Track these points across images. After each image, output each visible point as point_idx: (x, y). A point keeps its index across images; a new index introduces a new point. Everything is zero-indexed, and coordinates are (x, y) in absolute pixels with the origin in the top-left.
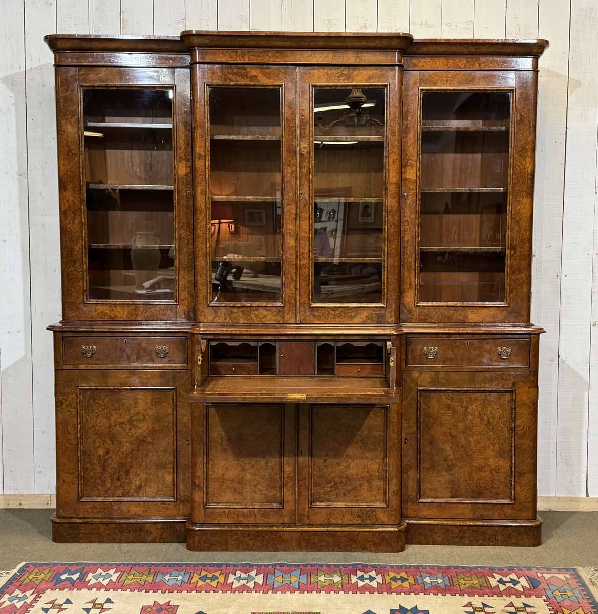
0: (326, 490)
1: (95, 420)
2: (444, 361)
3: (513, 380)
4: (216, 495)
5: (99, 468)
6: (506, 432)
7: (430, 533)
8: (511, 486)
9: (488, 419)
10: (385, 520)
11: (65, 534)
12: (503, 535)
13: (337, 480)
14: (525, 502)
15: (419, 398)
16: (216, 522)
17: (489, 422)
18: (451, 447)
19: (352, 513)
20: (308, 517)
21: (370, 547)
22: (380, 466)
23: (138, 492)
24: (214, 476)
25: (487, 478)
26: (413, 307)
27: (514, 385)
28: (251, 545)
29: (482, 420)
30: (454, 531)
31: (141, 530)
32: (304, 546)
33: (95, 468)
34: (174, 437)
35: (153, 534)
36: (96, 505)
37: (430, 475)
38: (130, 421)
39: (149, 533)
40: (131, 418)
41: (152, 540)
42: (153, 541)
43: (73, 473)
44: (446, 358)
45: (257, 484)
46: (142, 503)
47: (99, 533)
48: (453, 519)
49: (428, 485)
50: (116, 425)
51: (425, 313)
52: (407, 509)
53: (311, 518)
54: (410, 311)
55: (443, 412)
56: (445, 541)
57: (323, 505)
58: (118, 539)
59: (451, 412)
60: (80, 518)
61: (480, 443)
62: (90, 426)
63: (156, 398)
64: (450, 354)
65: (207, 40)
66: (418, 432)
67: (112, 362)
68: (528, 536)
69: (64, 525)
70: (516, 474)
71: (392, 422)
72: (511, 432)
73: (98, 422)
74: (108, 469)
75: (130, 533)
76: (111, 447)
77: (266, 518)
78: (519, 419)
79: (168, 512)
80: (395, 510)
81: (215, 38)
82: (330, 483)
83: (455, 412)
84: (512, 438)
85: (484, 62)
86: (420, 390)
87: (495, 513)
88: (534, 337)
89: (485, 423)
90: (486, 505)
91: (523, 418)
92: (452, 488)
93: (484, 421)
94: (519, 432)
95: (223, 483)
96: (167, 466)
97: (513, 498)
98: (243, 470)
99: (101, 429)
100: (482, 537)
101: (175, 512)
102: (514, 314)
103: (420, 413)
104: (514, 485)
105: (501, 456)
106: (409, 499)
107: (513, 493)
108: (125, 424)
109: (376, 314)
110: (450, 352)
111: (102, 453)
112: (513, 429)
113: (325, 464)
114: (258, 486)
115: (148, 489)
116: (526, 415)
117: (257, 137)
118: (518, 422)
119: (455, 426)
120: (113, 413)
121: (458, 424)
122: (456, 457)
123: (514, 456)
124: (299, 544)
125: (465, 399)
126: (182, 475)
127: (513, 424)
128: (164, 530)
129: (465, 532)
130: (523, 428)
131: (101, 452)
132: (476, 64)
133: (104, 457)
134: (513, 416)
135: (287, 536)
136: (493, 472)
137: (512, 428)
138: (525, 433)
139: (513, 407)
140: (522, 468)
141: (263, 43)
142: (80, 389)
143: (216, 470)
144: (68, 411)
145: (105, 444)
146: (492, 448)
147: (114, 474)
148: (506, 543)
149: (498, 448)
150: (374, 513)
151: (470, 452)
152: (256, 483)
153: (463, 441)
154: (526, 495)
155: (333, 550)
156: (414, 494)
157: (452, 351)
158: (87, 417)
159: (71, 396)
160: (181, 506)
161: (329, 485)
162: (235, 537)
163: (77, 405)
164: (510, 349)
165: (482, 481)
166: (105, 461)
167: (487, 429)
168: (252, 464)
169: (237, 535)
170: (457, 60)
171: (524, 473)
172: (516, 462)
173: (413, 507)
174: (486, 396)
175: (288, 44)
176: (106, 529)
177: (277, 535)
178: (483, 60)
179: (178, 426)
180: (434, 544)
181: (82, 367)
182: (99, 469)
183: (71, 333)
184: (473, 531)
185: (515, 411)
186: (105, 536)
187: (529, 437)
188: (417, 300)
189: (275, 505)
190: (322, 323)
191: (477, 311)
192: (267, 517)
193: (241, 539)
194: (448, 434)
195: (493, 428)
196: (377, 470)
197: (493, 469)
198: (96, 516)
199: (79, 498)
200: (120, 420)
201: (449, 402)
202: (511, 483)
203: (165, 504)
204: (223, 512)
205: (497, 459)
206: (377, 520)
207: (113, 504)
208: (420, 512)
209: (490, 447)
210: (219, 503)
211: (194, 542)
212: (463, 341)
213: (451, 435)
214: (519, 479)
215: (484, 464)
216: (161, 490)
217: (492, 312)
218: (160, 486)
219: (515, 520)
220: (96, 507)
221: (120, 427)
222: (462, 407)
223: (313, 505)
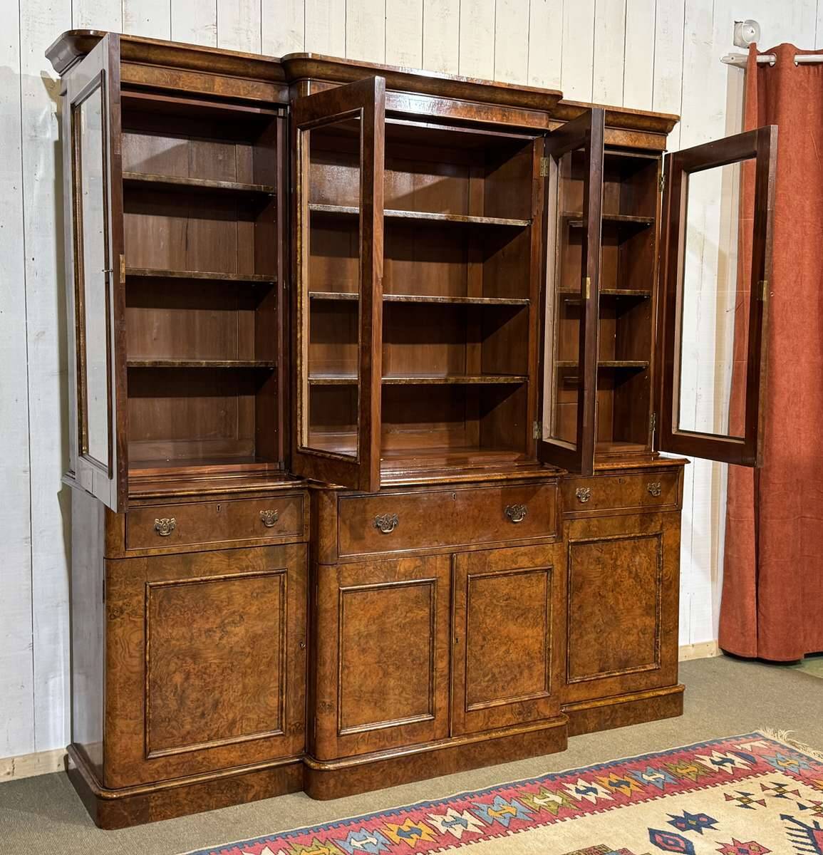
0: (482, 686)
1: (170, 631)
2: (596, 505)
3: (661, 522)
4: (351, 716)
5: (175, 703)
6: (654, 584)
7: (582, 720)
8: (657, 647)
9: (637, 570)
10: (547, 713)
11: (126, 814)
12: (653, 707)
13: (496, 671)
14: (670, 665)
15: (570, 552)
16: (353, 753)
17: (637, 575)
18: (599, 610)
19: (512, 709)
20: (464, 725)
21: (536, 750)
23: (230, 731)
24: (350, 689)
25: (634, 642)
27: (662, 528)
28: (401, 776)
29: (630, 572)
30: (606, 713)
31: (238, 785)
32: (462, 765)
33: (168, 704)
34: (283, 642)
35: (256, 787)
36: (171, 760)
37: (579, 648)
38: (222, 626)
39: (248, 787)
40: (223, 622)
41: (254, 796)
42: (256, 798)
43: (136, 718)
44: (598, 500)
45: (402, 692)
46: (237, 746)
47: (177, 802)
48: (602, 698)
49: (577, 660)
50: (200, 635)
53: (468, 725)
55: (592, 567)
56: (597, 726)
57: (481, 706)
58: (205, 805)
60: (149, 784)
61: (628, 600)
62: (162, 641)
63: (259, 588)
64: (602, 496)
65: (331, 69)
67: (199, 540)
68: (675, 703)
69: (125, 800)
70: (662, 632)
72: (657, 583)
73: (174, 634)
74: (189, 703)
75: (223, 793)
76: (193, 669)
77: (414, 736)
78: (666, 567)
79: (274, 752)
81: (342, 69)
82: (488, 675)
83: (604, 566)
84: (659, 591)
86: (572, 543)
87: (643, 683)
89: (633, 576)
91: (669, 566)
92: (600, 660)
93: (632, 573)
94: (665, 583)
95: (360, 697)
96: (271, 686)
97: (659, 661)
98: (386, 674)
99: (178, 643)
100: (633, 715)
101: (282, 750)
104: (661, 646)
105: (647, 614)
107: (660, 655)
108: (215, 632)
110: (602, 493)
111: (179, 680)
113: (481, 652)
114: (404, 694)
115: (244, 723)
116: (671, 562)
118: (665, 571)
119: (604, 583)
120: (197, 617)
121: (608, 580)
122: (605, 621)
123: (661, 612)
124: (458, 763)
125: (615, 550)
126: (292, 695)
127: (661, 574)
128: (270, 779)
129: (616, 712)
130: (669, 578)
131: (178, 678)
133: (182, 685)
134: (661, 564)
136: (640, 633)
137: (659, 579)
138: (670, 583)
139: (661, 553)
140: (668, 625)
141: (399, 83)
142: (151, 587)
143: (352, 680)
144: (131, 621)
145: (184, 665)
146: (639, 605)
147: (197, 708)
148: (655, 717)
149: (645, 605)
150: (536, 706)
151: (619, 613)
152: (401, 689)
153: (611, 601)
155: (496, 763)
157: (604, 491)
158: (159, 629)
159: (136, 598)
160: (291, 739)
161: (486, 679)
162: (381, 770)
163: (146, 611)
164: (659, 485)
165: (629, 646)
166: (184, 691)
167: (635, 583)
168: (396, 664)
169: (383, 767)
171: (670, 631)
172: (663, 619)
174: (635, 543)
176: (188, 793)
177: (431, 757)
179: (289, 625)
180: (587, 732)
181: (153, 552)
182: (174, 705)
183: (138, 501)
184: (624, 708)
185: (663, 558)
186: (186, 804)
192: (415, 734)
193: (389, 770)
194: (598, 595)
195: (641, 581)
196: (537, 651)
197: (640, 631)
198: (172, 776)
199: (146, 753)
200: (207, 626)
201: (599, 554)
202: (658, 645)
203: (270, 741)
204: (362, 737)
205: (644, 618)
206: (538, 714)
207: (195, 754)
208: (570, 696)
209: (637, 604)
210: (356, 726)
211: (328, 788)
212: (616, 478)
213: (600, 594)
214: (665, 638)
215: (631, 626)
216: (263, 722)
218: (262, 715)
219: (661, 687)
220: (170, 765)
221: (207, 637)
222: (612, 559)
223: (471, 708)
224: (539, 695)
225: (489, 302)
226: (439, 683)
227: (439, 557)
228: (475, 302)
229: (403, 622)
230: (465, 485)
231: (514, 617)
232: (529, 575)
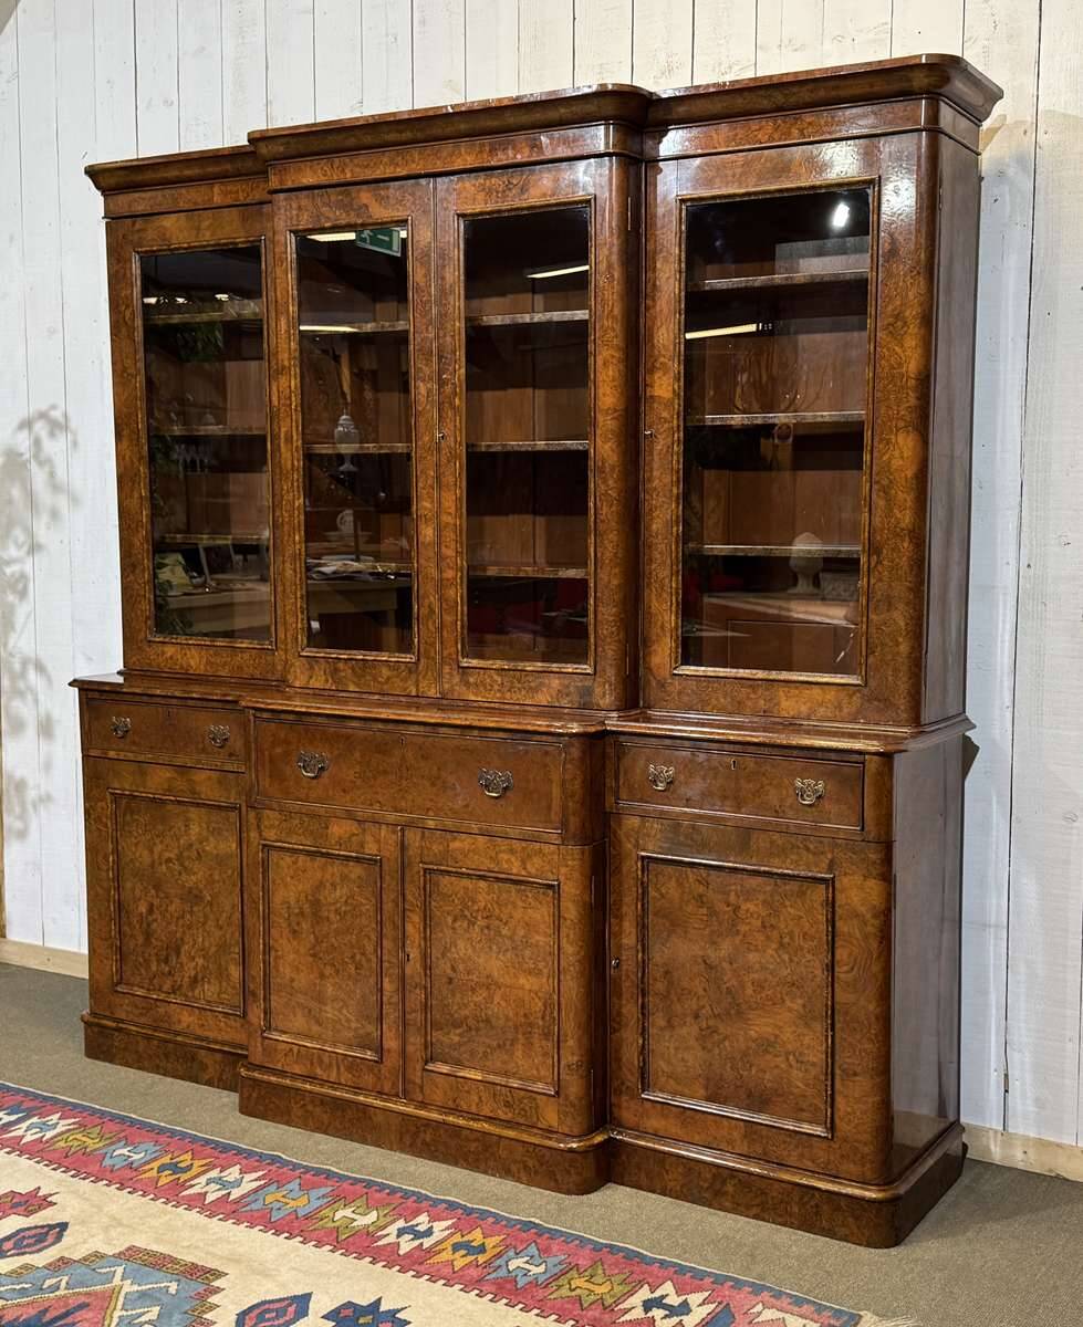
0: (452, 1040)
1: (134, 850)
2: (687, 800)
3: (829, 856)
4: (281, 1017)
5: (141, 937)
6: (816, 972)
7: (656, 1169)
8: (828, 1097)
9: (781, 937)
10: (554, 1122)
12: (803, 1204)
13: (471, 1022)
14: (858, 1141)
15: (640, 873)
16: (278, 1067)
17: (781, 945)
18: (705, 990)
19: (494, 1095)
20: (421, 1088)
21: (518, 1172)
22: (545, 1008)
23: (192, 990)
24: (280, 980)
25: (778, 1070)
26: (668, 676)
27: (830, 869)
28: (326, 1122)
29: (767, 937)
30: (702, 1175)
31: (192, 1057)
32: (409, 1143)
33: (135, 936)
35: (210, 1071)
36: (135, 1001)
37: (666, 1044)
38: (180, 859)
39: (203, 1066)
40: (181, 854)
41: (208, 1080)
42: (209, 1083)
44: (690, 792)
45: (342, 1007)
46: (197, 1011)
47: (138, 1052)
49: (662, 1063)
50: (161, 864)
51: (692, 690)
52: (619, 1107)
53: (427, 1091)
54: (662, 685)
55: (689, 909)
56: (684, 1191)
57: (445, 1069)
58: (163, 1068)
59: (704, 911)
60: (114, 1020)
61: (763, 988)
62: (128, 859)
63: (217, 822)
64: (699, 785)
65: (282, 145)
66: (639, 947)
67: (151, 749)
69: (97, 1028)
70: (838, 1071)
71: (565, 919)
72: (826, 973)
73: (138, 854)
74: (153, 940)
75: (178, 1061)
76: (156, 902)
77: (353, 1075)
78: (842, 946)
79: (234, 1035)
80: (573, 1106)
81: (292, 141)
82: (459, 1026)
83: (713, 913)
84: (828, 988)
85: (810, 124)
86: (643, 857)
87: (793, 1153)
88: (871, 760)
89: (774, 946)
90: (774, 1130)
91: (850, 946)
92: (707, 1080)
93: (771, 940)
94: (841, 976)
95: (291, 995)
96: (231, 949)
97: (829, 1125)
98: (322, 976)
99: (141, 867)
100: (757, 1200)
101: (243, 1037)
102: (876, 703)
103: (643, 905)
104: (832, 1097)
105: (807, 1025)
106: (623, 1088)
107: (828, 1113)
108: (174, 863)
109: (577, 687)
110: (699, 780)
111: (144, 911)
112: (829, 968)
113: (451, 987)
114: (345, 1012)
115: (206, 987)
116: (858, 940)
117: (383, 327)
118: (839, 954)
120: (157, 841)
121: (719, 939)
122: (715, 1012)
123: (833, 1030)
124: (401, 1138)
125: (733, 887)
127: (829, 957)
129: (724, 1182)
130: (854, 970)
131: (143, 909)
132: (793, 130)
133: (147, 917)
134: (830, 938)
135: (379, 1118)
136: (791, 1058)
137: (827, 966)
138: (857, 981)
139: (829, 916)
140: (849, 1061)
141: (368, 139)
142: (110, 793)
143: (281, 969)
145: (148, 894)
146: (788, 1003)
147: (161, 950)
148: (807, 1225)
149: (800, 1008)
150: (533, 1104)
151: (744, 1007)
152: (341, 1004)
153: (729, 980)
154: (858, 1125)
155: (456, 1164)
156: (634, 1080)
157: (703, 778)
159: (100, 804)
161: (458, 1031)
162: (302, 1103)
163: (108, 820)
164: (820, 786)
165: (767, 1074)
166: (149, 925)
167: (778, 960)
169: (304, 1099)
170: (754, 125)
171: (855, 1073)
172: (836, 1045)
173: (632, 1104)
174: (776, 885)
175: (407, 135)
176: (146, 1047)
178: (808, 120)
180: (662, 1193)
181: (112, 754)
182: (141, 940)
184: (740, 1180)
185: (832, 927)
186: (145, 1058)
187: (864, 991)
188: (676, 662)
189: (369, 1055)
190: (479, 699)
191: (797, 692)
192: (357, 1074)
193: (310, 1107)
194: (700, 960)
195: (790, 960)
197: (789, 1053)
198: (136, 1020)
199: (114, 984)
200: (166, 855)
201: (702, 889)
202: (827, 1092)
203: (230, 1019)
204: (289, 1050)
205: (798, 1031)
206: (537, 1119)
207: (158, 1003)
208: (644, 1119)
209: (783, 1001)
210: (285, 1033)
212: (725, 758)
213: (704, 961)
214: (843, 1085)
215: (771, 1038)
216: (225, 993)
217: (831, 694)
218: (224, 984)
219: (835, 1177)
220: (136, 1006)
221: (166, 868)
222: (728, 906)
223: (430, 1067)
224: (539, 1087)
225: (546, 448)
226: (387, 1014)
227: (384, 827)
228: (523, 449)
229: (343, 908)
230: (416, 728)
231: (500, 948)
232: (523, 887)
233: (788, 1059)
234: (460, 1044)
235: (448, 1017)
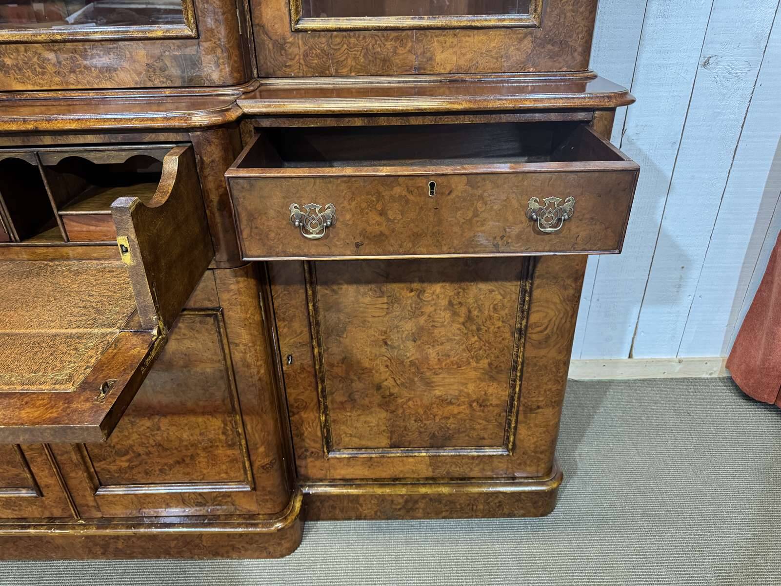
0: (120, 466)
6: (508, 335)
7: (351, 505)
8: (509, 427)
9: (470, 312)
10: (253, 508)
12: (489, 503)
13: (141, 450)
14: (534, 452)
17: (469, 318)
18: (387, 367)
19: (183, 500)
20: (98, 508)
22: (226, 425)
25: (462, 415)
26: (288, 34)
30: (395, 502)
32: (99, 552)
37: (348, 414)
49: (344, 428)
51: (323, 50)
52: (306, 467)
53: (105, 509)
54: (281, 46)
55: (367, 300)
56: (379, 514)
57: (120, 491)
59: (385, 299)
61: (449, 356)
70: (521, 409)
72: (517, 335)
78: (538, 311)
80: (272, 493)
82: (125, 454)
83: (393, 300)
84: (518, 347)
87: (476, 469)
89: (462, 320)
90: (457, 458)
91: (546, 310)
92: (392, 432)
93: (459, 316)
94: (534, 336)
97: (510, 447)
100: (447, 508)
102: (549, 47)
104: (516, 428)
105: (492, 378)
106: (308, 454)
107: (511, 439)
112: (522, 333)
116: (555, 304)
118: (534, 318)
119: (396, 328)
121: (402, 323)
122: (398, 382)
123: (521, 380)
124: (90, 551)
127: (524, 323)
129: (416, 503)
130: (546, 328)
134: (526, 307)
136: (475, 404)
137: (520, 330)
138: (548, 338)
139: (528, 288)
140: (534, 399)
146: (474, 364)
148: (491, 514)
149: (486, 366)
150: (229, 500)
151: (428, 374)
153: (412, 355)
154: (537, 441)
156: (318, 445)
161: (124, 459)
165: (451, 420)
167: (465, 331)
171: (539, 407)
172: (523, 390)
173: (318, 462)
180: (359, 518)
184: (430, 501)
185: (530, 297)
187: (555, 344)
188: (297, 13)
191: (455, 40)
194: (381, 343)
195: (479, 329)
196: (220, 431)
197: (474, 401)
202: (510, 424)
205: (483, 384)
206: (237, 508)
208: (332, 471)
209: (469, 363)
213: (385, 343)
214: (526, 417)
215: (456, 393)
217: (496, 41)
223: (101, 492)
224: (232, 486)
233: (471, 406)
234: (131, 468)
235: (108, 449)
